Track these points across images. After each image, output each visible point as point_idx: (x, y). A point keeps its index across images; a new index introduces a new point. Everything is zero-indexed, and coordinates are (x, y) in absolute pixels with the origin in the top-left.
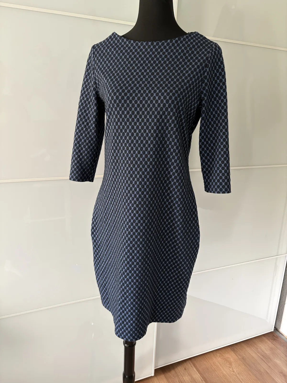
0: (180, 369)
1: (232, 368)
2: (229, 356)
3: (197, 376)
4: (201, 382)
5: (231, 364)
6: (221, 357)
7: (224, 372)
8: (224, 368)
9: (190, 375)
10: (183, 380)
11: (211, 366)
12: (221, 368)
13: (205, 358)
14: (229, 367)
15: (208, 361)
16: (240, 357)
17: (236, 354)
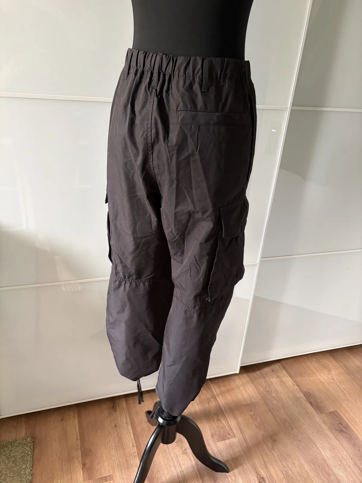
0: (266, 370)
1: (331, 375)
2: (328, 362)
3: (288, 380)
4: (293, 386)
5: (329, 371)
6: (317, 362)
7: (322, 379)
8: (322, 374)
9: (278, 377)
10: (270, 382)
11: (305, 371)
12: (318, 374)
13: (298, 362)
14: (327, 374)
15: (300, 365)
16: (340, 364)
17: (336, 361)
